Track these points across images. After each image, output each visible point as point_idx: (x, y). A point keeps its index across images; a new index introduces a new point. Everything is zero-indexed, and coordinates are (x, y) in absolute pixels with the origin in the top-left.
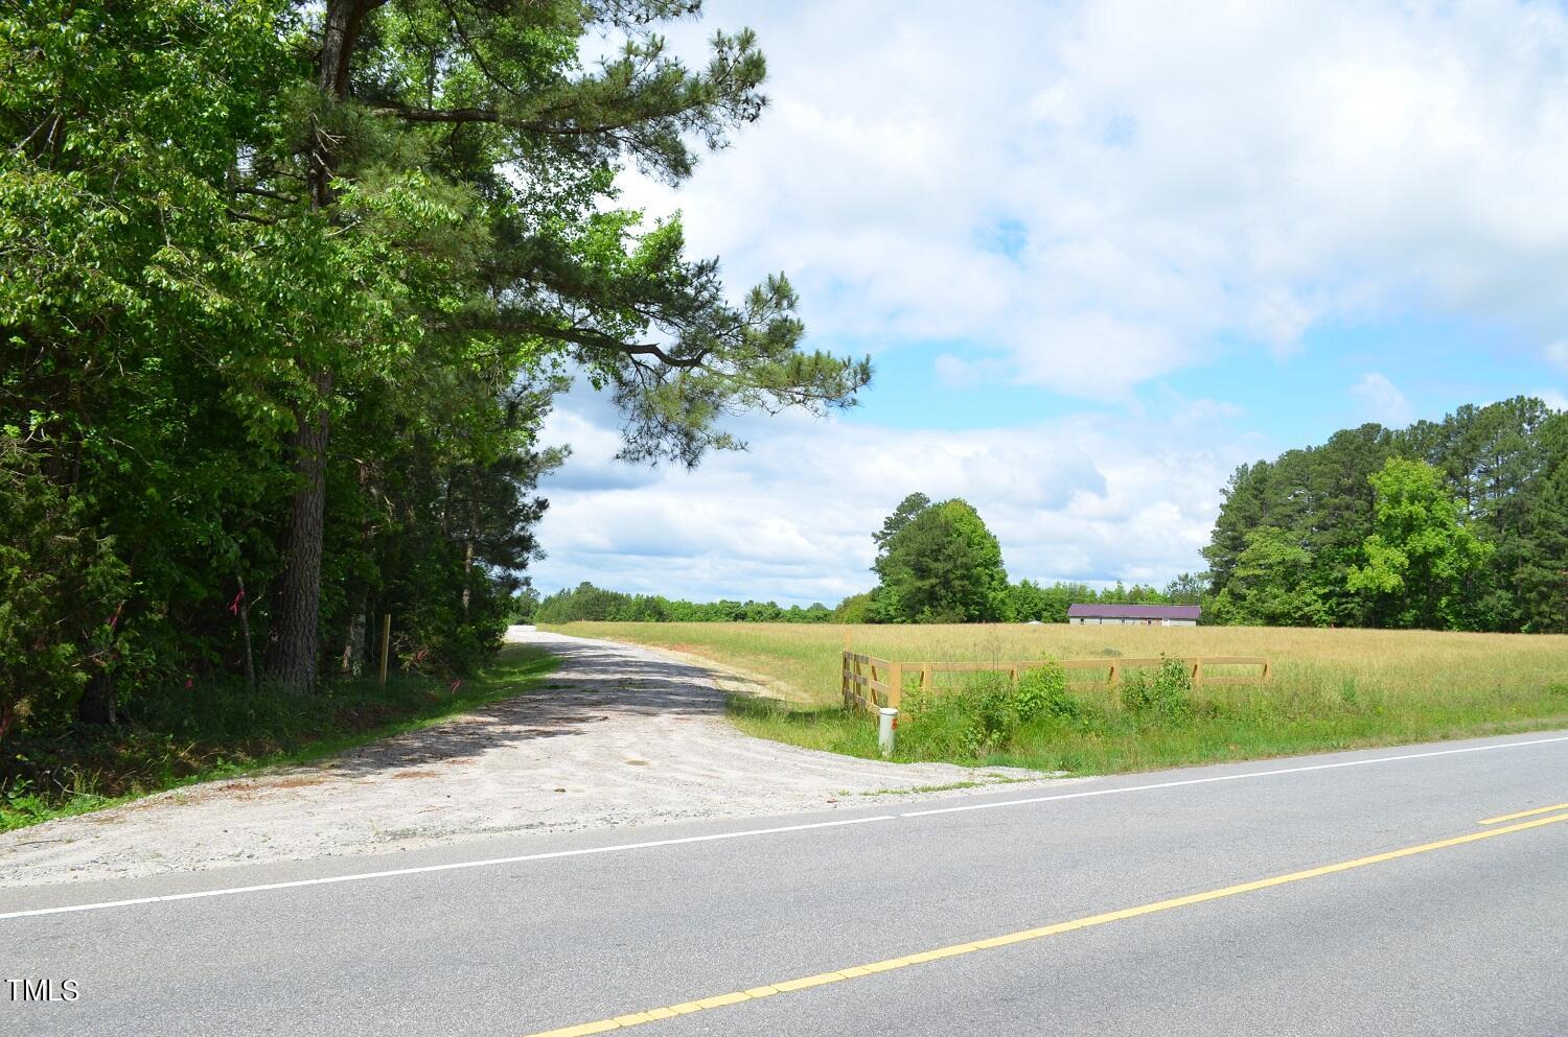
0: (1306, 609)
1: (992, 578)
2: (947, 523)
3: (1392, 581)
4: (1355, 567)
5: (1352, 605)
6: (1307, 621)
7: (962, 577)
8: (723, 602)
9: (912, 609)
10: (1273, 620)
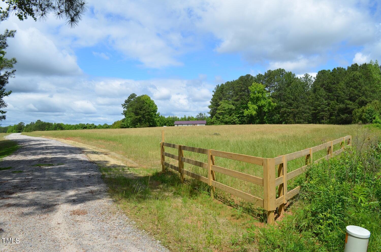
0: (234, 120)
1: (155, 115)
2: (143, 100)
3: (254, 113)
4: (246, 110)
5: (245, 119)
6: (234, 123)
7: (148, 115)
8: (80, 124)
9: (135, 124)
10: (226, 123)
